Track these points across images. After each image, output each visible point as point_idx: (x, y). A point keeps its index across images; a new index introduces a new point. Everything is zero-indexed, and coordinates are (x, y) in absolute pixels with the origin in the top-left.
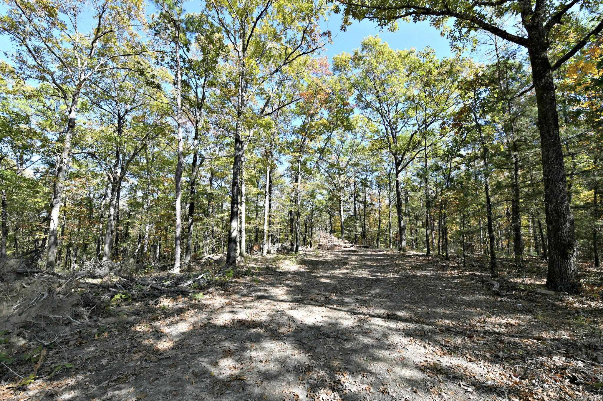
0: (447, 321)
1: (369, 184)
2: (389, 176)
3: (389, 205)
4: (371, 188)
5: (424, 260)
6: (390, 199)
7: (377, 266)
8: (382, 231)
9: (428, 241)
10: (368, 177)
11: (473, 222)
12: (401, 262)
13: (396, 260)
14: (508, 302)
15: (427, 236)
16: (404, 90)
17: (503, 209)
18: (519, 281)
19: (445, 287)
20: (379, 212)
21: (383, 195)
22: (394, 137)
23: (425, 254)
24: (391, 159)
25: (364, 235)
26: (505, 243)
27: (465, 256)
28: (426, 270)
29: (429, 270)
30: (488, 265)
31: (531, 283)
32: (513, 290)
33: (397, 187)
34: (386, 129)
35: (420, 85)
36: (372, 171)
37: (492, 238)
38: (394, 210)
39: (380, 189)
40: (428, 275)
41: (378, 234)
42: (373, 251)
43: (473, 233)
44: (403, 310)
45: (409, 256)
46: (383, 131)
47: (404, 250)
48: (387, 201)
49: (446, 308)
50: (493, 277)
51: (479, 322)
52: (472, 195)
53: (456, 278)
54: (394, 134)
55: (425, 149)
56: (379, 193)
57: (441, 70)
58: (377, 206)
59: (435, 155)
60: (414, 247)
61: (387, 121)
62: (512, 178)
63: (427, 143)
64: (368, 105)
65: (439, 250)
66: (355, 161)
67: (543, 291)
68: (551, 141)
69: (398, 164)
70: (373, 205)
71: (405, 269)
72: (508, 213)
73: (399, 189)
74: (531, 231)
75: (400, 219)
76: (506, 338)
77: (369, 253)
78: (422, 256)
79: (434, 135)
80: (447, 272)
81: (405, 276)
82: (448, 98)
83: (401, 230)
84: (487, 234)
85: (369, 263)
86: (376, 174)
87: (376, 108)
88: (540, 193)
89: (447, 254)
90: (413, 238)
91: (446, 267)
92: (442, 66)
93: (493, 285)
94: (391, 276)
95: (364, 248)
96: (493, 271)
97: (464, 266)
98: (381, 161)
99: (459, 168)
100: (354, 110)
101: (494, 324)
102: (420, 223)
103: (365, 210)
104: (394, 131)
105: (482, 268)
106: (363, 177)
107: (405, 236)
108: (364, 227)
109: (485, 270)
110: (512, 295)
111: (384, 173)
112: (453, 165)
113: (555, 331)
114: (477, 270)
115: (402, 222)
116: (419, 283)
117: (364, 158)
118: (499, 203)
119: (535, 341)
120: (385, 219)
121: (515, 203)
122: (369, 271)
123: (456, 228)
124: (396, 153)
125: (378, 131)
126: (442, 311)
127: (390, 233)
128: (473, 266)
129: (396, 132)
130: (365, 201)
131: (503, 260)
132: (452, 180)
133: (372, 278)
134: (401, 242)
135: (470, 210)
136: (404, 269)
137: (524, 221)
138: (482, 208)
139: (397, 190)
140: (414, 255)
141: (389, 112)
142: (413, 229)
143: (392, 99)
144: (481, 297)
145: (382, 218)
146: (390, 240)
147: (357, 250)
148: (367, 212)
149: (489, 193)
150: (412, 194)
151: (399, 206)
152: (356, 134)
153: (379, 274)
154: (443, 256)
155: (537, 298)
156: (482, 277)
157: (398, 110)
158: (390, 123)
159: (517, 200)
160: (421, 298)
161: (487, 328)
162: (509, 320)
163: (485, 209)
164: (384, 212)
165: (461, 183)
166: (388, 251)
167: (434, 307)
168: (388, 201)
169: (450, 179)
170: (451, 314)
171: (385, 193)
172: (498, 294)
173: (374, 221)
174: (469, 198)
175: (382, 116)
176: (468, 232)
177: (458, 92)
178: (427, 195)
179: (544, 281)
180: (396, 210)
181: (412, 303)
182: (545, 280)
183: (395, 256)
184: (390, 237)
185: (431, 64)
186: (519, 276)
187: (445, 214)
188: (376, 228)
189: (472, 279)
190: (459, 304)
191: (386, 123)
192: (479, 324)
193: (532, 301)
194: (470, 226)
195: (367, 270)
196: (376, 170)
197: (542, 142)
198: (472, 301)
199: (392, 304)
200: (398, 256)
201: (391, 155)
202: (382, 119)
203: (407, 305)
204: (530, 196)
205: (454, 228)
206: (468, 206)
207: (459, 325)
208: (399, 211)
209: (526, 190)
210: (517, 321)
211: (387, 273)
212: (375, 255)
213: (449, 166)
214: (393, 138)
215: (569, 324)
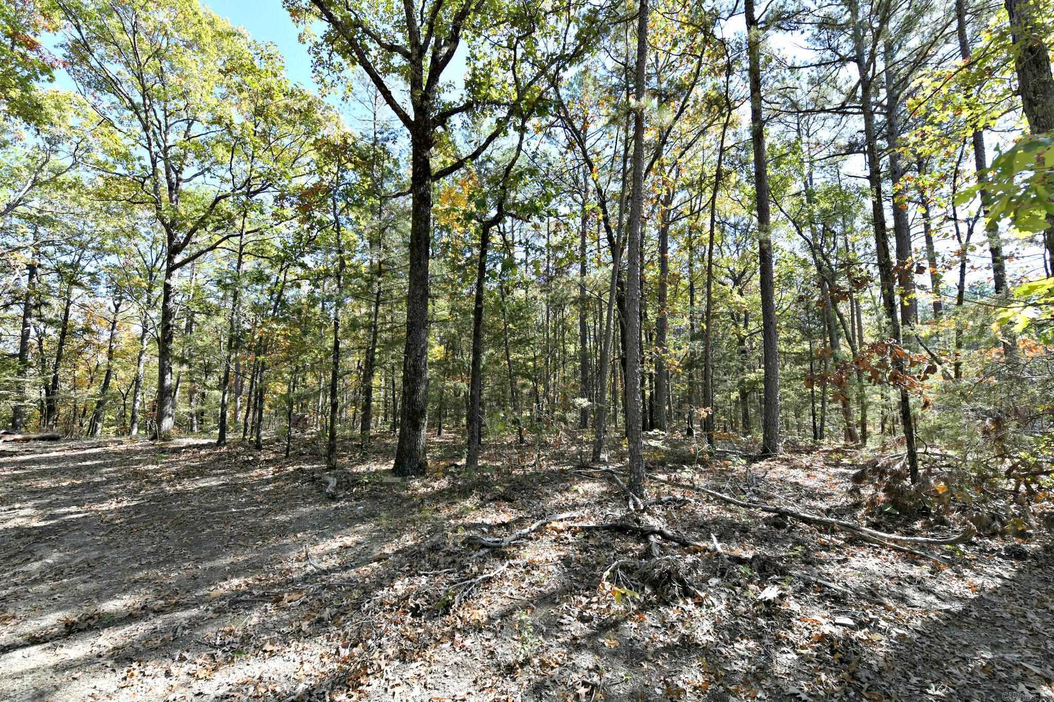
0: (235, 582)
1: (85, 279)
2: (150, 273)
3: (142, 339)
4: (93, 294)
5: (210, 454)
6: (145, 324)
7: (73, 487)
8: (114, 397)
9: (223, 415)
10: (82, 263)
11: (310, 380)
12: (151, 467)
13: (139, 462)
14: (346, 508)
15: (224, 406)
16: (214, 102)
17: (353, 361)
18: (362, 468)
19: (247, 504)
20: (110, 352)
21: (128, 313)
22: (173, 188)
23: (215, 441)
24: (159, 236)
25: (49, 409)
26: (350, 412)
27: (289, 438)
28: (209, 476)
29: (216, 475)
30: (323, 450)
31: (377, 471)
32: (353, 486)
33: (167, 299)
34: (154, 162)
35: (247, 106)
36: (101, 251)
37: (334, 406)
38: (153, 349)
39: (121, 299)
40: (211, 487)
41: (100, 404)
42: (71, 448)
43: (307, 397)
44: (125, 591)
45: (177, 451)
46: (143, 163)
47: (167, 438)
48: (137, 329)
49: (239, 552)
50: (329, 469)
51: (298, 560)
52: (314, 335)
53: (268, 482)
54: (174, 180)
55: (241, 235)
56: (117, 307)
57: (290, 101)
58: (106, 336)
59: (259, 253)
60: (195, 428)
61: (159, 146)
62: (370, 315)
63: (247, 225)
64: (109, 84)
65: (245, 430)
66: (40, 211)
67: (389, 479)
68: (420, 273)
69: (174, 250)
70: (92, 332)
71: (159, 482)
72: (359, 367)
73: (171, 304)
74: (382, 393)
75: (163, 371)
76: (337, 575)
77: (54, 454)
78: (209, 445)
79: (262, 212)
80: (254, 474)
81: (154, 498)
82: (296, 159)
83: (164, 393)
84: (328, 400)
85: (46, 483)
86: (113, 259)
87: (130, 100)
88: (399, 342)
89: (259, 437)
90: (193, 411)
91: (254, 463)
92: (292, 95)
93: (327, 483)
94: (113, 506)
95: (41, 444)
96: (330, 459)
97: (287, 456)
98: (132, 233)
99: (299, 286)
100: (55, 73)
101: (320, 556)
102: (212, 381)
103: (61, 343)
104: (173, 175)
105: (315, 456)
106: (68, 259)
107: (173, 407)
108: (51, 388)
109: (318, 459)
110: (352, 494)
111: (136, 262)
112: (289, 278)
113: (399, 537)
114: (306, 461)
115: (168, 376)
116: (188, 508)
117: (78, 211)
118: (350, 351)
119: (375, 564)
120: (125, 368)
121: (370, 353)
122: (37, 507)
123: (282, 389)
124: (173, 223)
125: (126, 157)
126: (229, 560)
127: (135, 400)
128: (301, 454)
129: (179, 180)
130: (66, 319)
131: (345, 438)
132: (284, 304)
133: (43, 524)
134: (159, 421)
135: (307, 358)
136: (153, 483)
137: (377, 381)
138: (327, 357)
139: (165, 306)
140: (189, 446)
141: (167, 127)
142: (195, 392)
143: (182, 104)
144: (305, 510)
145: (115, 365)
146: (133, 417)
147: (15, 449)
148: (66, 349)
149: (339, 335)
150: (200, 318)
151: (164, 342)
152: (53, 141)
153: (74, 509)
154: (251, 442)
155: (381, 491)
156: (313, 471)
157: (192, 133)
158: (165, 151)
159: (373, 349)
160: (186, 545)
161: (309, 568)
162: (345, 539)
163: (331, 359)
164: (124, 354)
165: (299, 312)
166: (121, 443)
167: (213, 556)
168: (141, 331)
169: (281, 302)
170: (246, 561)
171: (131, 309)
172: (333, 498)
173: (90, 372)
174: (308, 339)
175: (146, 128)
176: (299, 398)
177: (314, 155)
178: (233, 325)
179: (391, 465)
180: (156, 351)
181: (158, 565)
182: (393, 462)
183: (137, 453)
184: (134, 411)
185: (274, 80)
186: (362, 462)
187: (263, 363)
188: (95, 390)
189: (295, 480)
190: (264, 535)
191: (155, 149)
192: (296, 565)
193: (376, 497)
194: (305, 387)
195: (30, 504)
196: (112, 251)
197: (411, 273)
198: (290, 522)
199: (93, 585)
200: (148, 452)
201: (159, 225)
202: (144, 134)
203: (141, 574)
204: (389, 345)
205: (279, 390)
206: (305, 352)
207: (260, 580)
208: (164, 354)
209: (384, 335)
210: (355, 538)
211: (101, 500)
212: (73, 458)
213: (282, 278)
214: (170, 189)
215: (413, 522)
